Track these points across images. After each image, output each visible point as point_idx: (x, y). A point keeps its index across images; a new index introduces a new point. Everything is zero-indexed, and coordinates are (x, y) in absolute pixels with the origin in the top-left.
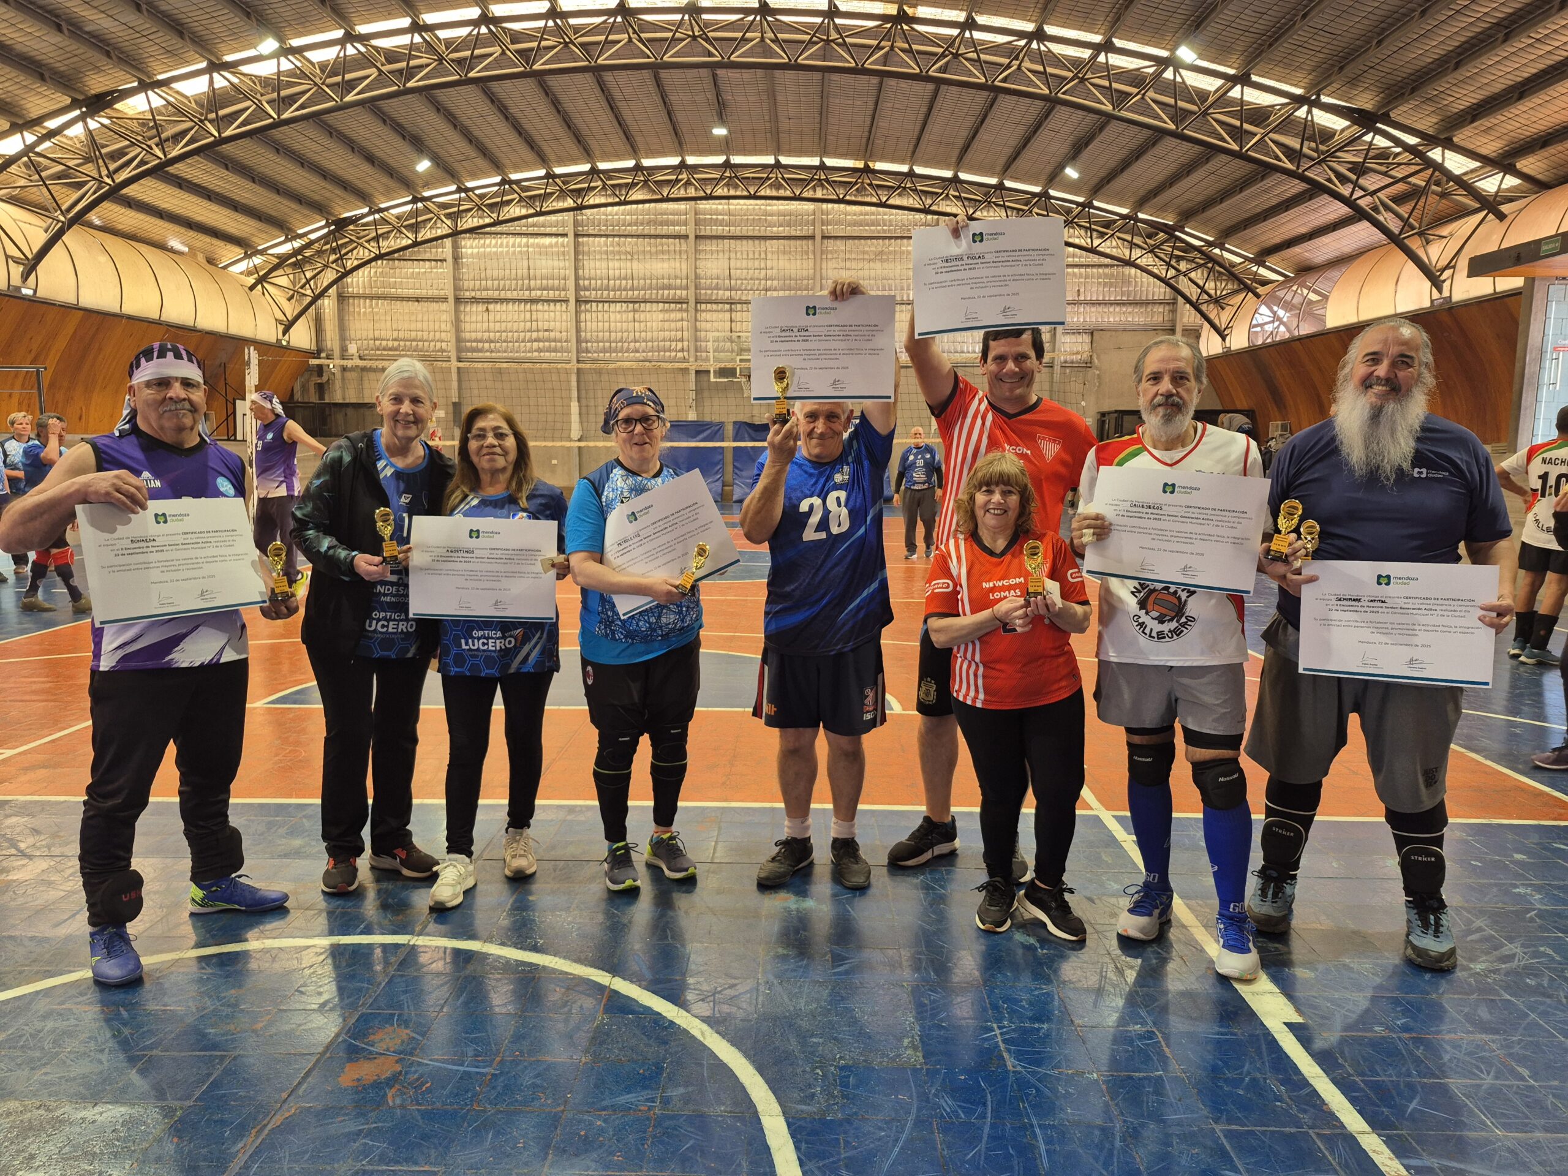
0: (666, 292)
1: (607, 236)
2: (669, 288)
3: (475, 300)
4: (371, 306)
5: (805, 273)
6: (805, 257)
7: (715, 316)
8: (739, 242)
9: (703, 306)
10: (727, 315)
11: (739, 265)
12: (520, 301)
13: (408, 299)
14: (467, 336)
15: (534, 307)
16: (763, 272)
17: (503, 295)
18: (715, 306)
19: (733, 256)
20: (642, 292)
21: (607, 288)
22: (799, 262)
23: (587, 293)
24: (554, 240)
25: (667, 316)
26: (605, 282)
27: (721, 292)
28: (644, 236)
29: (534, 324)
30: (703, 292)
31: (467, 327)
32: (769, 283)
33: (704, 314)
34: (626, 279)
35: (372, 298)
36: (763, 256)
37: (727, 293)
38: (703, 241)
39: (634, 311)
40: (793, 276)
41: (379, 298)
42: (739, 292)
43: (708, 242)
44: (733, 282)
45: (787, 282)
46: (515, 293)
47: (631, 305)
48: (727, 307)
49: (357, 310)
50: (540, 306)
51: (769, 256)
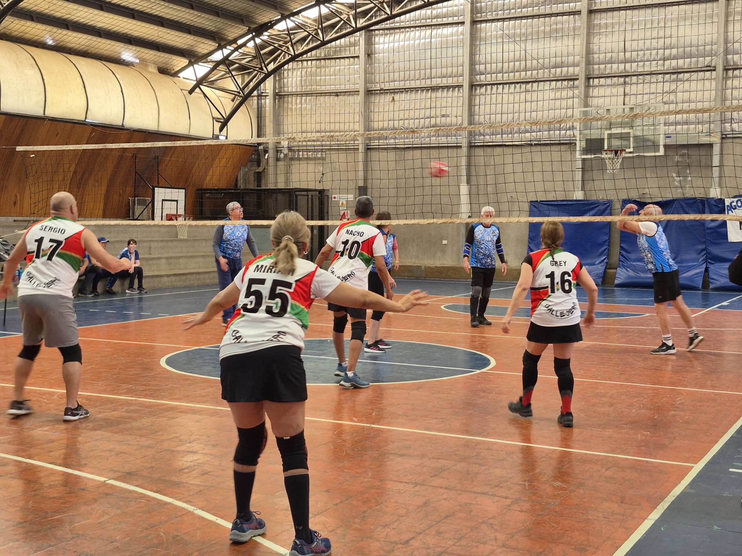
0: (559, 70)
1: (503, 20)
2: (561, 65)
3: (383, 92)
4: (301, 103)
5: (708, 38)
6: (709, 21)
7: (608, 91)
8: (636, 12)
9: (596, 81)
10: (621, 90)
11: (635, 37)
12: (422, 89)
13: (330, 94)
14: (376, 125)
15: (434, 95)
16: (661, 41)
17: (408, 85)
18: (609, 81)
19: (629, 27)
20: (535, 72)
21: (502, 72)
22: (702, 27)
23: (483, 77)
24: (454, 29)
25: (558, 95)
26: (500, 65)
27: (615, 66)
28: (539, 16)
29: (433, 111)
30: (596, 67)
31: (375, 117)
32: (667, 52)
33: (596, 90)
34: (520, 60)
35: (302, 95)
36: (662, 24)
37: (622, 66)
38: (598, 15)
39: (527, 91)
40: (695, 42)
41: (307, 95)
42: (634, 65)
43: (604, 15)
44: (628, 55)
45: (688, 49)
46: (418, 82)
47: (523, 86)
48: (622, 80)
49: (290, 106)
50: (439, 94)
51: (669, 24)
